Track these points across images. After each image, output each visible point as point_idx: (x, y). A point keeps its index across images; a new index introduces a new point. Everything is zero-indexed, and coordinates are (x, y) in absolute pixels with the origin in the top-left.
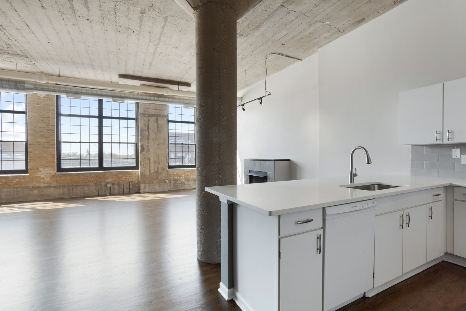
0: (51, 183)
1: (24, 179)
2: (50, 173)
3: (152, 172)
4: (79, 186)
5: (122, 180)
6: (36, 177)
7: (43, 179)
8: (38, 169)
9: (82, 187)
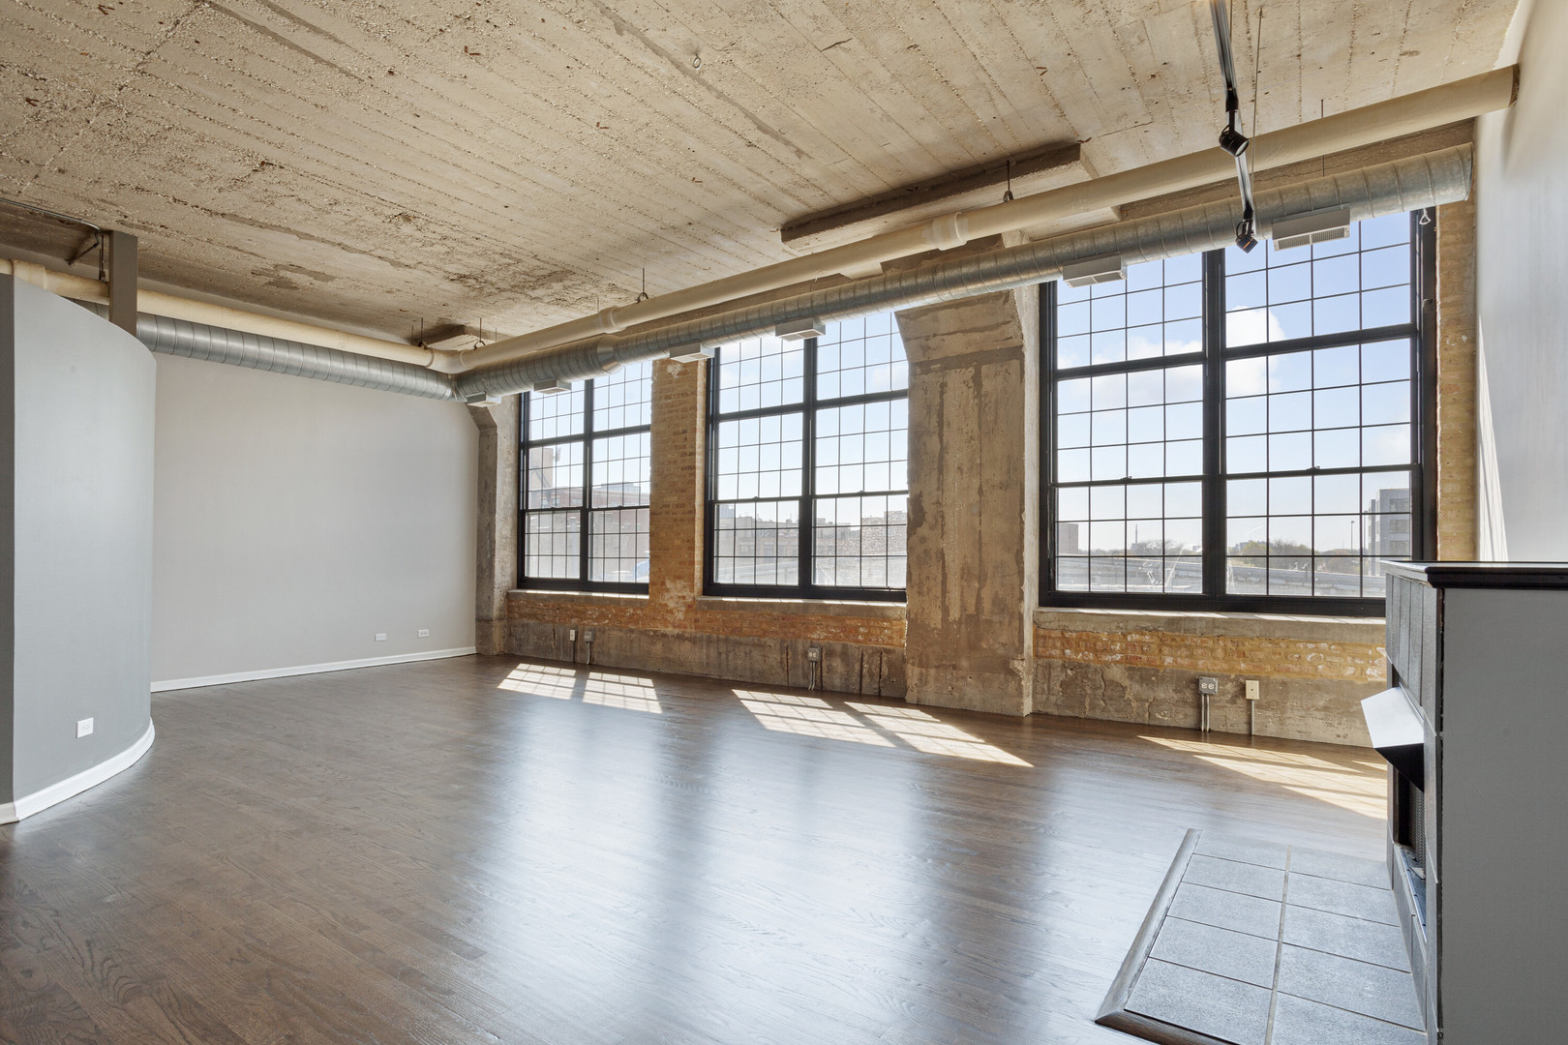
0: (685, 627)
2: (684, 597)
3: (951, 618)
4: (740, 644)
5: (858, 641)
6: (660, 604)
7: (671, 612)
8: (663, 583)
9: (748, 649)
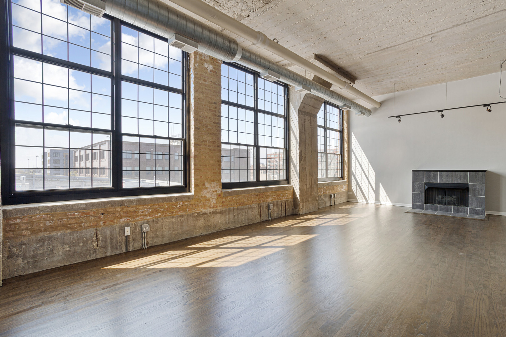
0: (217, 207)
1: (189, 202)
2: (216, 191)
3: (307, 187)
4: (243, 209)
5: (280, 199)
6: (202, 197)
7: (209, 200)
8: (204, 185)
9: (246, 210)
